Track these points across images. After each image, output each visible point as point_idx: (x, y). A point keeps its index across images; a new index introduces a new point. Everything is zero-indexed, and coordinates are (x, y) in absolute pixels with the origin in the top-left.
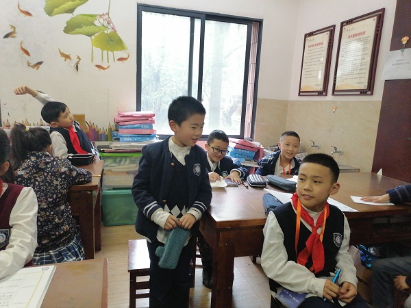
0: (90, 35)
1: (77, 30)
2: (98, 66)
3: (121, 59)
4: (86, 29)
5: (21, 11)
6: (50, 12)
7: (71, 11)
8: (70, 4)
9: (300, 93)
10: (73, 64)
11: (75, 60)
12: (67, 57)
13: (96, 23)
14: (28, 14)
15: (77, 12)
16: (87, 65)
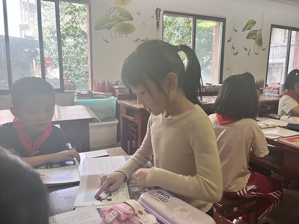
0: (254, 39)
1: (251, 37)
2: (256, 53)
3: (263, 50)
4: (254, 36)
5: (235, 30)
7: (250, 29)
8: (250, 25)
10: (248, 53)
11: (249, 51)
12: (246, 49)
13: (257, 33)
14: (236, 31)
16: (252, 53)
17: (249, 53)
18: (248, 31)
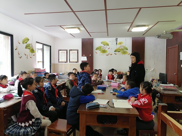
0: (29, 49)
1: (27, 48)
3: (34, 55)
4: (29, 47)
6: (23, 43)
7: (26, 43)
8: (26, 41)
9: (59, 62)
11: (27, 56)
12: (26, 55)
14: (19, 43)
15: (28, 43)
16: (29, 57)
17: (27, 57)
18: (26, 44)
